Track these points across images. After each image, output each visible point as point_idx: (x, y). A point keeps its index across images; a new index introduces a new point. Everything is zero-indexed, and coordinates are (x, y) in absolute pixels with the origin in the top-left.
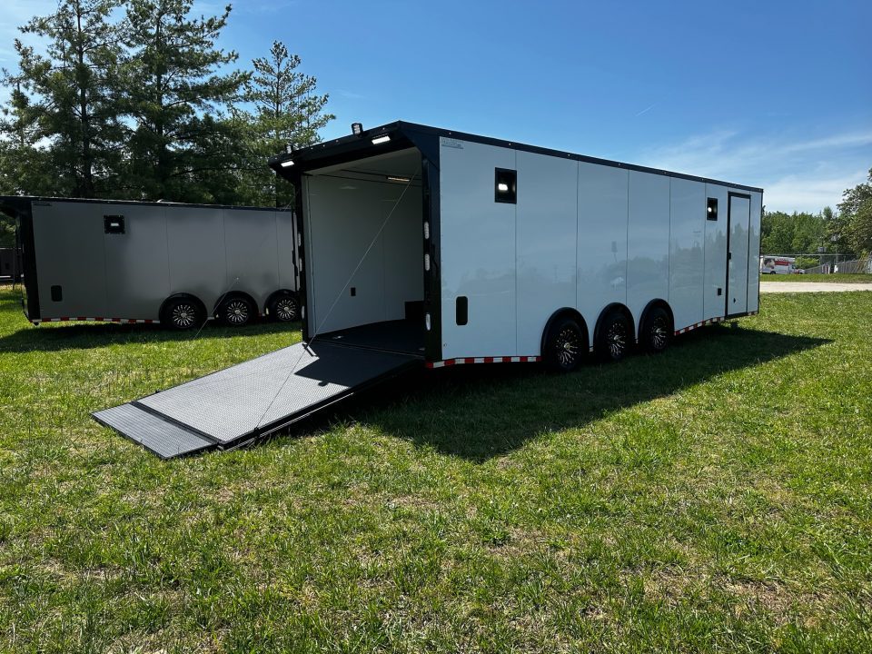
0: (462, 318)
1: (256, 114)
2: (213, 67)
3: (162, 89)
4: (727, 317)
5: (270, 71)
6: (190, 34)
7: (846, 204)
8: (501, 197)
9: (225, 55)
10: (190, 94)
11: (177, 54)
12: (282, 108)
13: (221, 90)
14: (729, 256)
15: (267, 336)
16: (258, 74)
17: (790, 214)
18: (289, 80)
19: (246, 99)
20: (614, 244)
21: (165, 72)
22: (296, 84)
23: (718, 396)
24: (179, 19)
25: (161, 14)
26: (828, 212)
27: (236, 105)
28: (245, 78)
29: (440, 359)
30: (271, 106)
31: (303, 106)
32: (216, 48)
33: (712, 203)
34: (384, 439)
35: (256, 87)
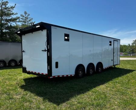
0: (57, 67)
1: (21, 25)
2: (12, 16)
3: (2, 20)
4: (114, 65)
5: (24, 17)
6: (8, 9)
7: (133, 43)
8: (66, 40)
9: (15, 13)
10: (8, 21)
11: (5, 13)
12: (26, 24)
13: (14, 20)
14: (114, 53)
15: (18, 69)
16: (21, 17)
17: (122, 45)
18: (27, 18)
19: (18, 22)
20: (90, 50)
21: (3, 16)
22: (29, 19)
23: (114, 85)
24: (6, 6)
25: (2, 5)
26: (129, 45)
27: (17, 23)
28: (19, 18)
29: (51, 76)
30: (24, 23)
31: (30, 23)
32: (13, 12)
33: (110, 42)
34: (36, 97)
35: (21, 20)
